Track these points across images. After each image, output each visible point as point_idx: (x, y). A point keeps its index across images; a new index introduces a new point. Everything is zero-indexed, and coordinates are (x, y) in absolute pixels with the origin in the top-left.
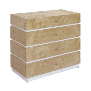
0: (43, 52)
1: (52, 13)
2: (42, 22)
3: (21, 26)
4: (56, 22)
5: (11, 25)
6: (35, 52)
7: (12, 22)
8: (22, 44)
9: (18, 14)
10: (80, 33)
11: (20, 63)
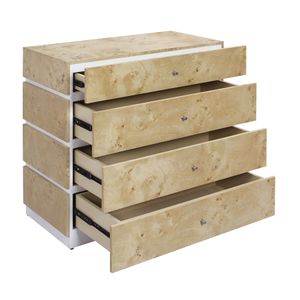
0: (155, 178)
1: (142, 44)
2: (133, 76)
3: (55, 83)
4: (174, 74)
5: (24, 79)
6: (129, 179)
7: (27, 72)
8: (56, 135)
9: (44, 46)
10: (255, 112)
11: (50, 191)
